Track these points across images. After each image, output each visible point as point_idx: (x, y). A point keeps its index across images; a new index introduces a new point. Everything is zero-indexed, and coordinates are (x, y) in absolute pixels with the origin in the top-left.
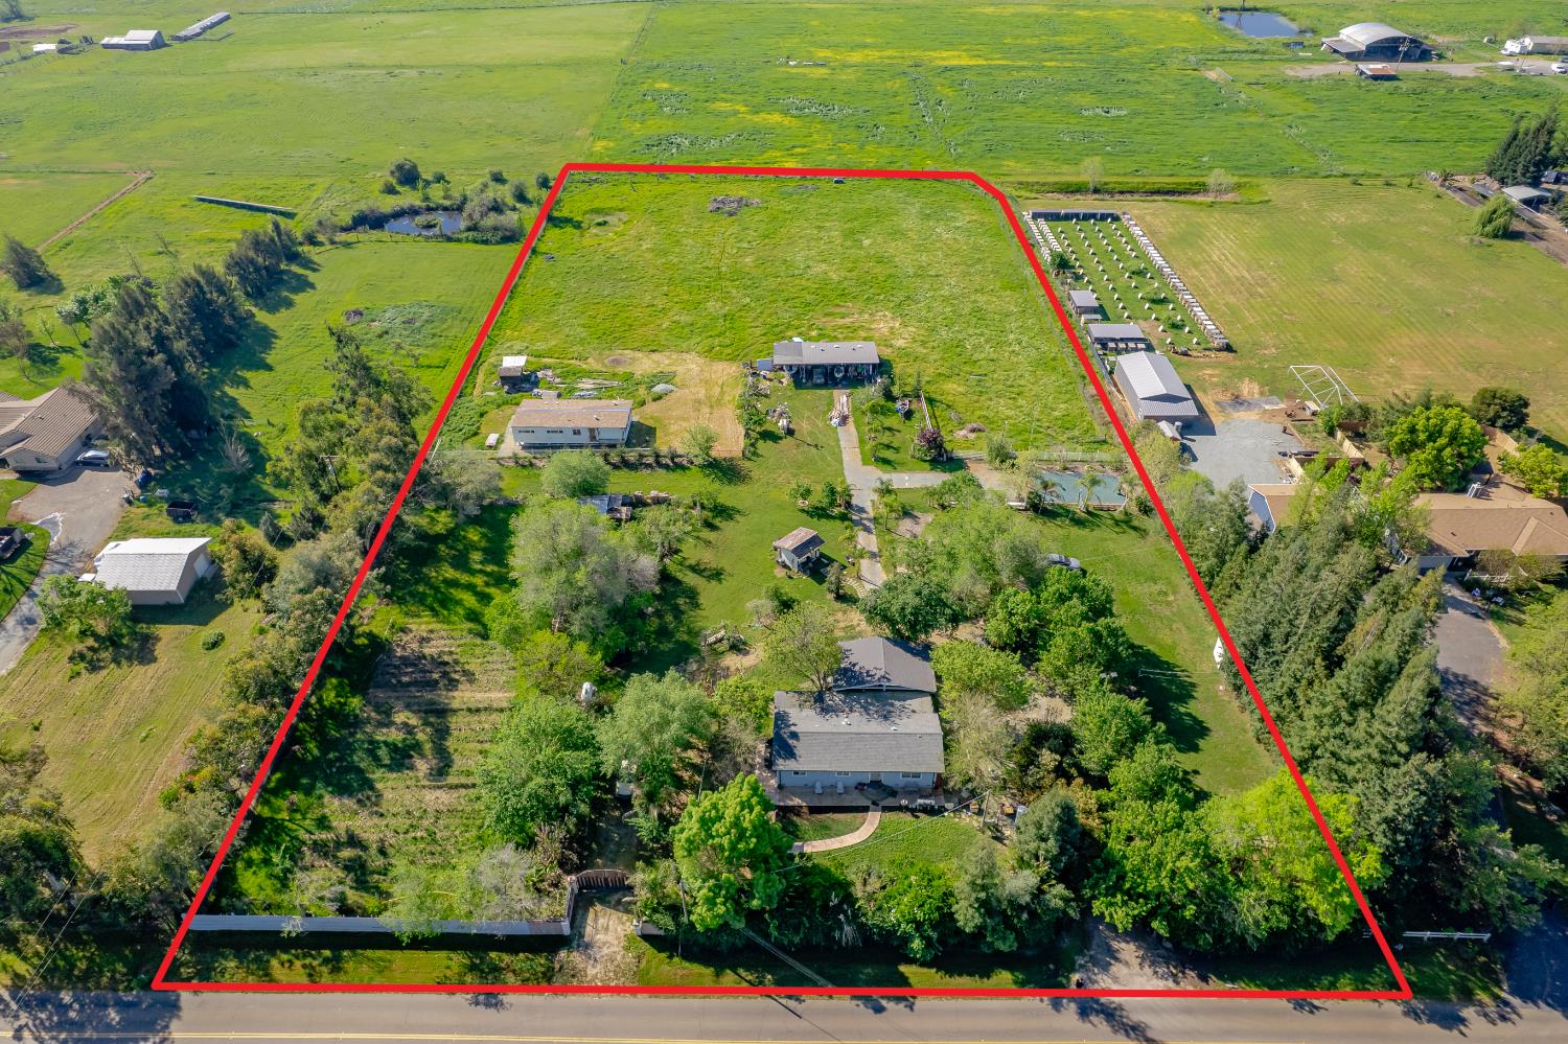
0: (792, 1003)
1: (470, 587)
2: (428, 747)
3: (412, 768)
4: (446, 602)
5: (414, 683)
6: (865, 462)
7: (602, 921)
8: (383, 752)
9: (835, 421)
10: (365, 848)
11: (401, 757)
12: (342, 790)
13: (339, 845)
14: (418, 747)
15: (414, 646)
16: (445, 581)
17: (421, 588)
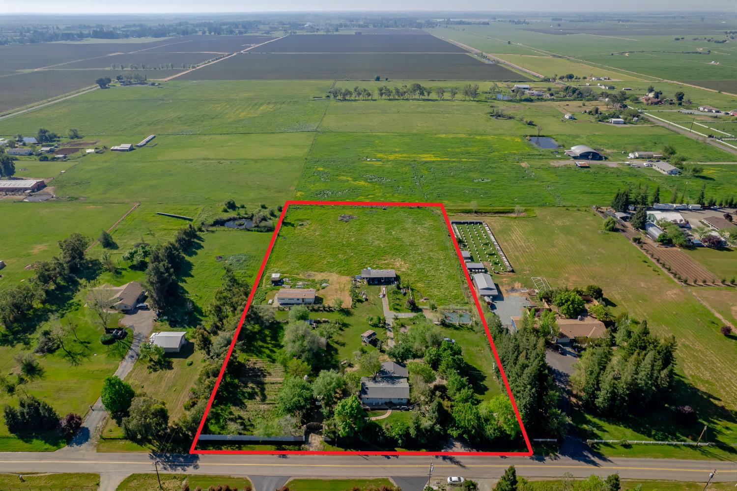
1: (267, 348)
2: (259, 393)
3: (255, 399)
4: (260, 352)
5: (253, 376)
6: (390, 309)
7: (313, 437)
8: (246, 395)
9: (381, 296)
10: (244, 419)
11: (252, 396)
12: (235, 405)
13: (236, 419)
14: (256, 393)
15: (252, 365)
16: (259, 346)
17: (252, 348)
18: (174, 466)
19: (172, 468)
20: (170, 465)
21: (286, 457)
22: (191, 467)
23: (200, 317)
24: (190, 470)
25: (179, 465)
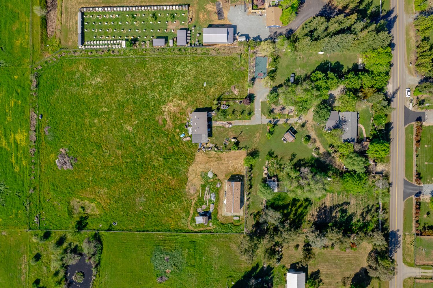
0: (392, 140)
1: (296, 210)
2: (341, 207)
3: (346, 209)
4: (302, 214)
5: (325, 215)
6: (250, 119)
7: (378, 169)
8: (343, 215)
9: (230, 126)
10: (363, 212)
11: (344, 211)
12: (352, 220)
13: (363, 217)
14: (341, 209)
15: (314, 217)
16: (294, 216)
17: (297, 221)
18: (398, 242)
19: (399, 243)
20: (397, 245)
21: (392, 183)
22: (398, 233)
23: (259, 269)
24: (400, 233)
25: (397, 239)
